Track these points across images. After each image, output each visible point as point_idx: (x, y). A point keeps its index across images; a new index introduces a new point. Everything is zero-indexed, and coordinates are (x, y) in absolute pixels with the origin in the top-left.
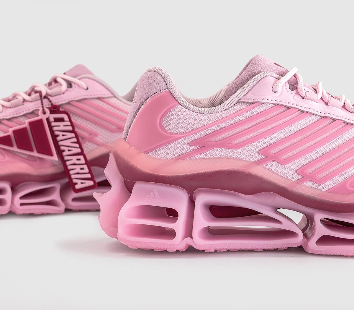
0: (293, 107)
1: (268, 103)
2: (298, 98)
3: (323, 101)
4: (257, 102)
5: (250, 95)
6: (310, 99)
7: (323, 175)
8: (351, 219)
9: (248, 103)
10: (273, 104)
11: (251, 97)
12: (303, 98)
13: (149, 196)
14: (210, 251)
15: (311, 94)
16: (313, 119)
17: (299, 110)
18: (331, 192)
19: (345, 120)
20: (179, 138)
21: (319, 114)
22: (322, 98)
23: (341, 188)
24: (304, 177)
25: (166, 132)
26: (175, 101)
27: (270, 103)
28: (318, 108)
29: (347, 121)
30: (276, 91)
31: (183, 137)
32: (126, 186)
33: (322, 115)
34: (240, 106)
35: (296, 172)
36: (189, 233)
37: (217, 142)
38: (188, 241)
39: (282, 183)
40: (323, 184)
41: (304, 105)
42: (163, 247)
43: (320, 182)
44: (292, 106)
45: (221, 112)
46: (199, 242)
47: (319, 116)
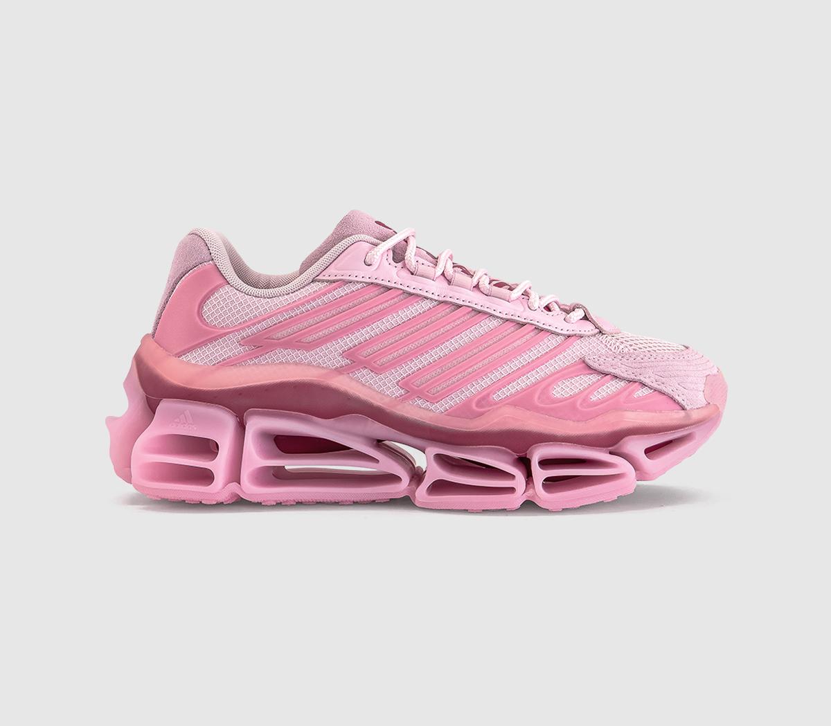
0: (395, 288)
1: (357, 282)
2: (405, 273)
3: (445, 277)
4: (340, 280)
5: (331, 270)
6: (422, 276)
7: (438, 388)
8: (477, 455)
9: (328, 281)
10: (366, 283)
11: (332, 273)
12: (412, 274)
13: (177, 420)
14: (269, 503)
15: (426, 267)
16: (426, 305)
17: (404, 292)
18: (448, 415)
19: (475, 306)
20: (225, 334)
21: (436, 298)
22: (443, 274)
23: (464, 410)
24: (409, 392)
25: (207, 324)
26: (222, 278)
27: (361, 282)
28: (436, 289)
29: (479, 307)
30: (369, 263)
31: (230, 333)
32: (148, 403)
33: (441, 299)
34: (315, 287)
35: (397, 383)
36: (235, 476)
37: (280, 339)
38: (233, 487)
39: (377, 401)
40: (437, 403)
41: (412, 284)
42: (197, 498)
43: (434, 399)
44: (394, 285)
45: (287, 294)
46: (249, 489)
47: (436, 301)
